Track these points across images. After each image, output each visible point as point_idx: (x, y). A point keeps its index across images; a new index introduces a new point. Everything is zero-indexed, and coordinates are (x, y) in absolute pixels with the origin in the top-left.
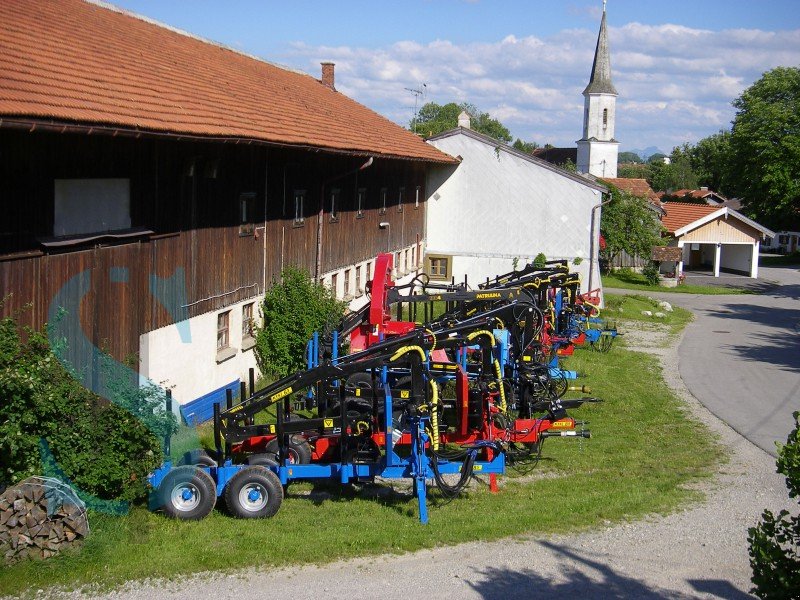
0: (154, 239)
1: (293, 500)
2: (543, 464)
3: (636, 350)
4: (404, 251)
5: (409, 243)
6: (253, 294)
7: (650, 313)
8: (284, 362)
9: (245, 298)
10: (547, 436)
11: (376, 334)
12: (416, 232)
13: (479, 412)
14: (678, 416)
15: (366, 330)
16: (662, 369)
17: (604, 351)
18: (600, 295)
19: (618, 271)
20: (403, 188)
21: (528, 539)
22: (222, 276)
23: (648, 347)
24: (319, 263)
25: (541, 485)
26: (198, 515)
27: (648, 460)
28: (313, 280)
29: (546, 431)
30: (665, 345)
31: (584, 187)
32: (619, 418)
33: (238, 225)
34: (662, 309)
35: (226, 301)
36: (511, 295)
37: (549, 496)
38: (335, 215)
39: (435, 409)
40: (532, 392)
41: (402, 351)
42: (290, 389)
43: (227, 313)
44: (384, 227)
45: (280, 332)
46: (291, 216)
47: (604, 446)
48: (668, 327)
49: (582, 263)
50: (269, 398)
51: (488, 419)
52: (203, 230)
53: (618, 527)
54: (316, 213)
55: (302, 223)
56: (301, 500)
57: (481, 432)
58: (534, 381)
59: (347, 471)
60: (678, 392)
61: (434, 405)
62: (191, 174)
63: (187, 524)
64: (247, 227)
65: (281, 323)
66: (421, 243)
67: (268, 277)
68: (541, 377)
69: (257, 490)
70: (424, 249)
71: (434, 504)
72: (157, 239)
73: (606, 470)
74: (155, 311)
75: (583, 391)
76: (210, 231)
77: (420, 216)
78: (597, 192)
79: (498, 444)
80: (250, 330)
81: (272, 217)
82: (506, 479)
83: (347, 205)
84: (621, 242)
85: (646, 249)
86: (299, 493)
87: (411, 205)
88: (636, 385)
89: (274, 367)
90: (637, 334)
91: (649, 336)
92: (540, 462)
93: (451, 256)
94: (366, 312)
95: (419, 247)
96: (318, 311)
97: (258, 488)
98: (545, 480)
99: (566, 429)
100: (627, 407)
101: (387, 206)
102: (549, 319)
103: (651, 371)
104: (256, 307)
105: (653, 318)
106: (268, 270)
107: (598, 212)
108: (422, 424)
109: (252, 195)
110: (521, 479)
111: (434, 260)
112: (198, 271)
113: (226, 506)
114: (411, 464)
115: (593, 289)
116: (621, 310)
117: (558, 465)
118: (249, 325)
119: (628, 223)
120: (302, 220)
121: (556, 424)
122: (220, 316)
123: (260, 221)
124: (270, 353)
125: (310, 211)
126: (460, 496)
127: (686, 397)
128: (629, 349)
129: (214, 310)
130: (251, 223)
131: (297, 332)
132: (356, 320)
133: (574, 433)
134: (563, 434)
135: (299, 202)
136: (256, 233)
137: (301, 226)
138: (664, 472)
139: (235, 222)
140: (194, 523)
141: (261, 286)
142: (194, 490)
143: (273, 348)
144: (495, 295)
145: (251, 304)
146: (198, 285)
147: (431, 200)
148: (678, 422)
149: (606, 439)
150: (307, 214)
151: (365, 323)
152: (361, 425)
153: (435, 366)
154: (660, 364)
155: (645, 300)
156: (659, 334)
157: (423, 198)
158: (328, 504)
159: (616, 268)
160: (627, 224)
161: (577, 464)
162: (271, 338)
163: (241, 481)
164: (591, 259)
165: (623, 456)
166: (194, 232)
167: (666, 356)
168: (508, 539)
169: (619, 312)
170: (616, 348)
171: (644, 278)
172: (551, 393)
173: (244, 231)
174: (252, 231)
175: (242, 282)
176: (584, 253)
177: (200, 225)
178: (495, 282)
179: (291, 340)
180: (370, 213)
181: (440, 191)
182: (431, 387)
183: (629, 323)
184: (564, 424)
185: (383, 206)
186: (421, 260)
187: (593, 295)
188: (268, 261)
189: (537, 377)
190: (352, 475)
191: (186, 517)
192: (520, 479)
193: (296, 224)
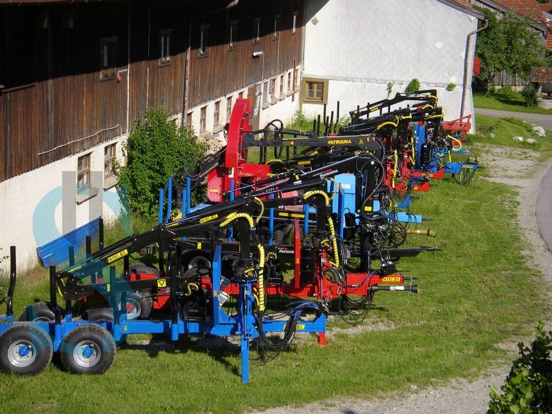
0: (6, 93)
1: (130, 352)
2: (375, 313)
3: (498, 181)
4: (279, 77)
5: (284, 69)
6: (116, 135)
7: (521, 139)
8: (146, 200)
9: (107, 139)
10: (376, 290)
11: (231, 176)
12: (293, 56)
13: (311, 267)
14: (518, 262)
15: (222, 172)
16: (519, 203)
17: (464, 183)
18: (472, 121)
19: (499, 90)
20: (279, 16)
21: (334, 406)
22: (82, 120)
23: (512, 177)
24: (186, 99)
25: (367, 338)
26: (33, 370)
27: (476, 313)
28: (180, 116)
29: (376, 285)
30: (530, 175)
31: (460, 13)
32: (461, 263)
33: (99, 70)
34: (535, 135)
35: (86, 144)
36: (361, 142)
37: (371, 351)
38: (204, 51)
39: (261, 272)
40: (371, 241)
41: (232, 216)
42: (126, 252)
43: (88, 155)
44: (257, 57)
45: (141, 171)
46: (156, 55)
47: (437, 295)
48: (537, 155)
49: (455, 89)
50: (106, 259)
51: (320, 274)
52: (61, 79)
53: (423, 394)
54: (184, 50)
55: (169, 62)
56: (138, 352)
57: (314, 285)
58: (373, 231)
59: (178, 329)
60: (526, 232)
61: (261, 269)
62: (45, 26)
63: (23, 380)
64: (109, 72)
65: (142, 162)
66: (297, 67)
67: (131, 116)
68: (381, 227)
69: (90, 347)
70: (302, 73)
71: (262, 358)
72: (10, 92)
73: (433, 323)
74: (9, 161)
75: (428, 234)
76: (68, 79)
77: (298, 41)
78: (473, 18)
79: (320, 305)
80: (113, 168)
81: (135, 59)
82: (337, 330)
83: (217, 39)
84: (501, 62)
85: (527, 69)
86: (138, 343)
87: (288, 31)
88: (488, 223)
89: (135, 204)
90: (503, 162)
91: (516, 165)
92: (371, 312)
93: (327, 81)
94: (222, 155)
95: (296, 71)
96: (179, 152)
97: (92, 345)
98: (373, 332)
99: (395, 284)
100: (471, 250)
101: (261, 36)
102: (410, 154)
103: (507, 206)
104: (119, 147)
105: (524, 144)
106: (132, 110)
107: (473, 38)
108: (249, 286)
109: (115, 39)
110: (351, 331)
111: (311, 83)
112: (56, 119)
113: (62, 361)
114: (237, 323)
115: (464, 115)
116: (492, 135)
117: (388, 316)
118: (111, 165)
119: (510, 43)
120: (168, 59)
121: (386, 279)
122: (80, 159)
123: (123, 64)
124: (132, 191)
125: (177, 49)
126: (288, 350)
127: (533, 238)
128: (491, 180)
129: (74, 154)
130: (113, 67)
131: (158, 171)
132: (213, 163)
133: (402, 288)
134: (392, 288)
135: (165, 41)
136: (119, 77)
137: (167, 65)
138: (486, 327)
139: (95, 67)
140: (29, 379)
141: (124, 127)
142: (30, 347)
143: (134, 187)
144: (346, 142)
145: (114, 145)
146: (56, 132)
147: (309, 25)
148: (518, 269)
149: (443, 286)
150: (173, 53)
151: (222, 166)
152: (191, 286)
153: (281, 214)
154: (518, 199)
155: (520, 123)
156: (525, 162)
157: (301, 23)
158: (163, 355)
159: (497, 87)
160: (509, 45)
161: (407, 315)
162: (133, 176)
163: (75, 339)
164: (464, 85)
165: (453, 307)
166: (50, 82)
167: (527, 188)
168: (316, 404)
169: (490, 138)
170: (478, 178)
171: (522, 99)
172: (390, 242)
173: (106, 76)
174: (114, 74)
175: (104, 124)
176: (456, 79)
177: (56, 75)
178: (366, 109)
179: (153, 178)
180: (242, 44)
181: (318, 16)
182: (258, 251)
183: (498, 150)
184: (393, 279)
185: (256, 36)
186: (298, 83)
187: (465, 121)
188: (132, 103)
189: (377, 227)
190: (182, 331)
191: (21, 372)
192: (350, 329)
193: (162, 62)
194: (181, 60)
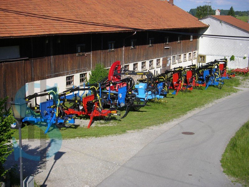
5: (186, 52)
6: (85, 71)
33: (76, 53)
35: (70, 73)
42: (28, 100)
43: (73, 76)
44: (168, 48)
46: (106, 49)
49: (246, 58)
52: (57, 56)
55: (113, 50)
64: (81, 54)
66: (195, 51)
70: (198, 53)
72: (33, 59)
77: (194, 43)
93: (206, 56)
101: (169, 42)
106: (94, 64)
109: (84, 45)
111: (201, 57)
112: (55, 66)
121: (112, 112)
122: (68, 77)
129: (64, 76)
130: (83, 52)
133: (117, 114)
134: (114, 114)
135: (111, 45)
136: (86, 55)
150: (115, 48)
157: (196, 38)
176: (247, 55)
180: (158, 45)
184: (114, 112)
185: (166, 42)
186: (196, 56)
187: (246, 69)
193: (109, 51)
194: (121, 50)
